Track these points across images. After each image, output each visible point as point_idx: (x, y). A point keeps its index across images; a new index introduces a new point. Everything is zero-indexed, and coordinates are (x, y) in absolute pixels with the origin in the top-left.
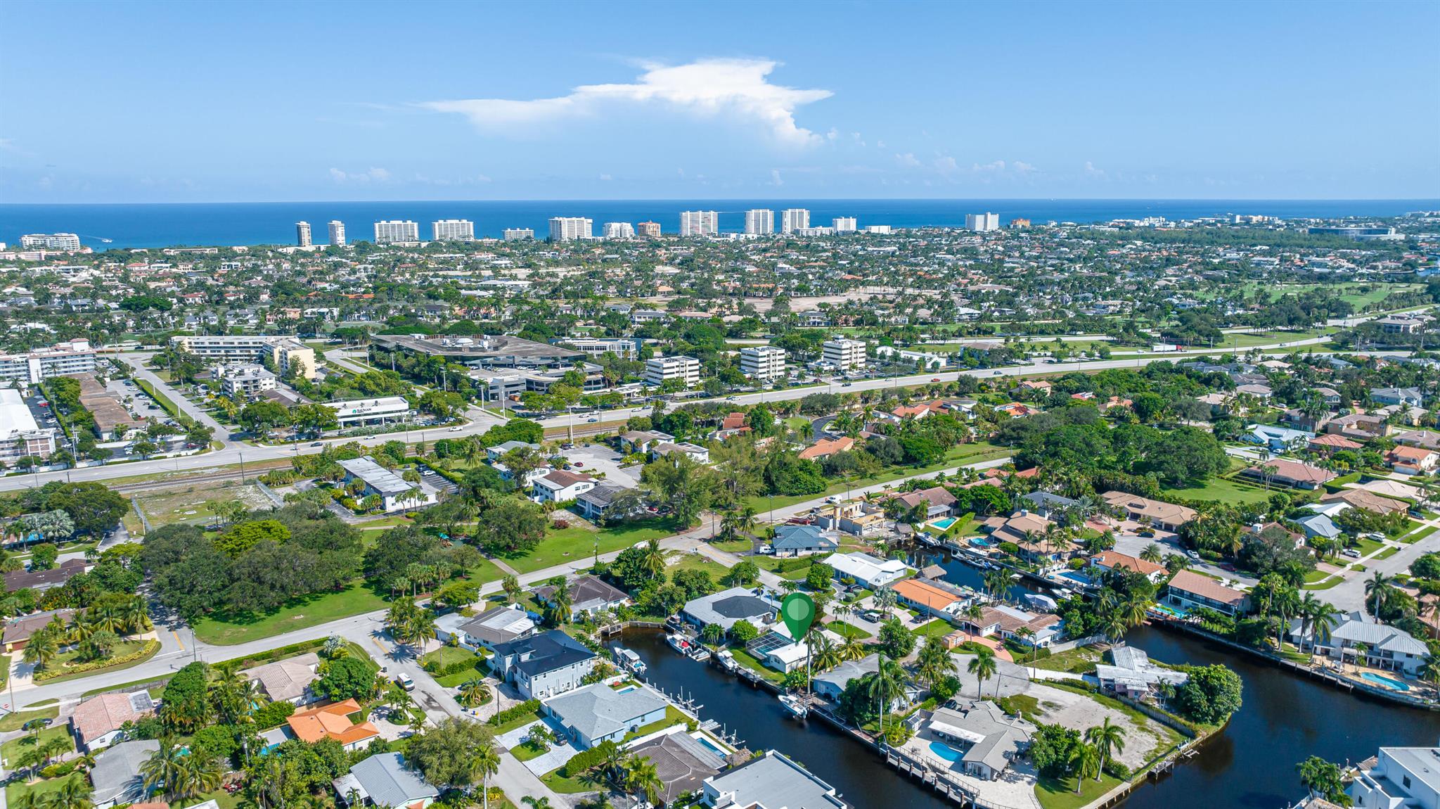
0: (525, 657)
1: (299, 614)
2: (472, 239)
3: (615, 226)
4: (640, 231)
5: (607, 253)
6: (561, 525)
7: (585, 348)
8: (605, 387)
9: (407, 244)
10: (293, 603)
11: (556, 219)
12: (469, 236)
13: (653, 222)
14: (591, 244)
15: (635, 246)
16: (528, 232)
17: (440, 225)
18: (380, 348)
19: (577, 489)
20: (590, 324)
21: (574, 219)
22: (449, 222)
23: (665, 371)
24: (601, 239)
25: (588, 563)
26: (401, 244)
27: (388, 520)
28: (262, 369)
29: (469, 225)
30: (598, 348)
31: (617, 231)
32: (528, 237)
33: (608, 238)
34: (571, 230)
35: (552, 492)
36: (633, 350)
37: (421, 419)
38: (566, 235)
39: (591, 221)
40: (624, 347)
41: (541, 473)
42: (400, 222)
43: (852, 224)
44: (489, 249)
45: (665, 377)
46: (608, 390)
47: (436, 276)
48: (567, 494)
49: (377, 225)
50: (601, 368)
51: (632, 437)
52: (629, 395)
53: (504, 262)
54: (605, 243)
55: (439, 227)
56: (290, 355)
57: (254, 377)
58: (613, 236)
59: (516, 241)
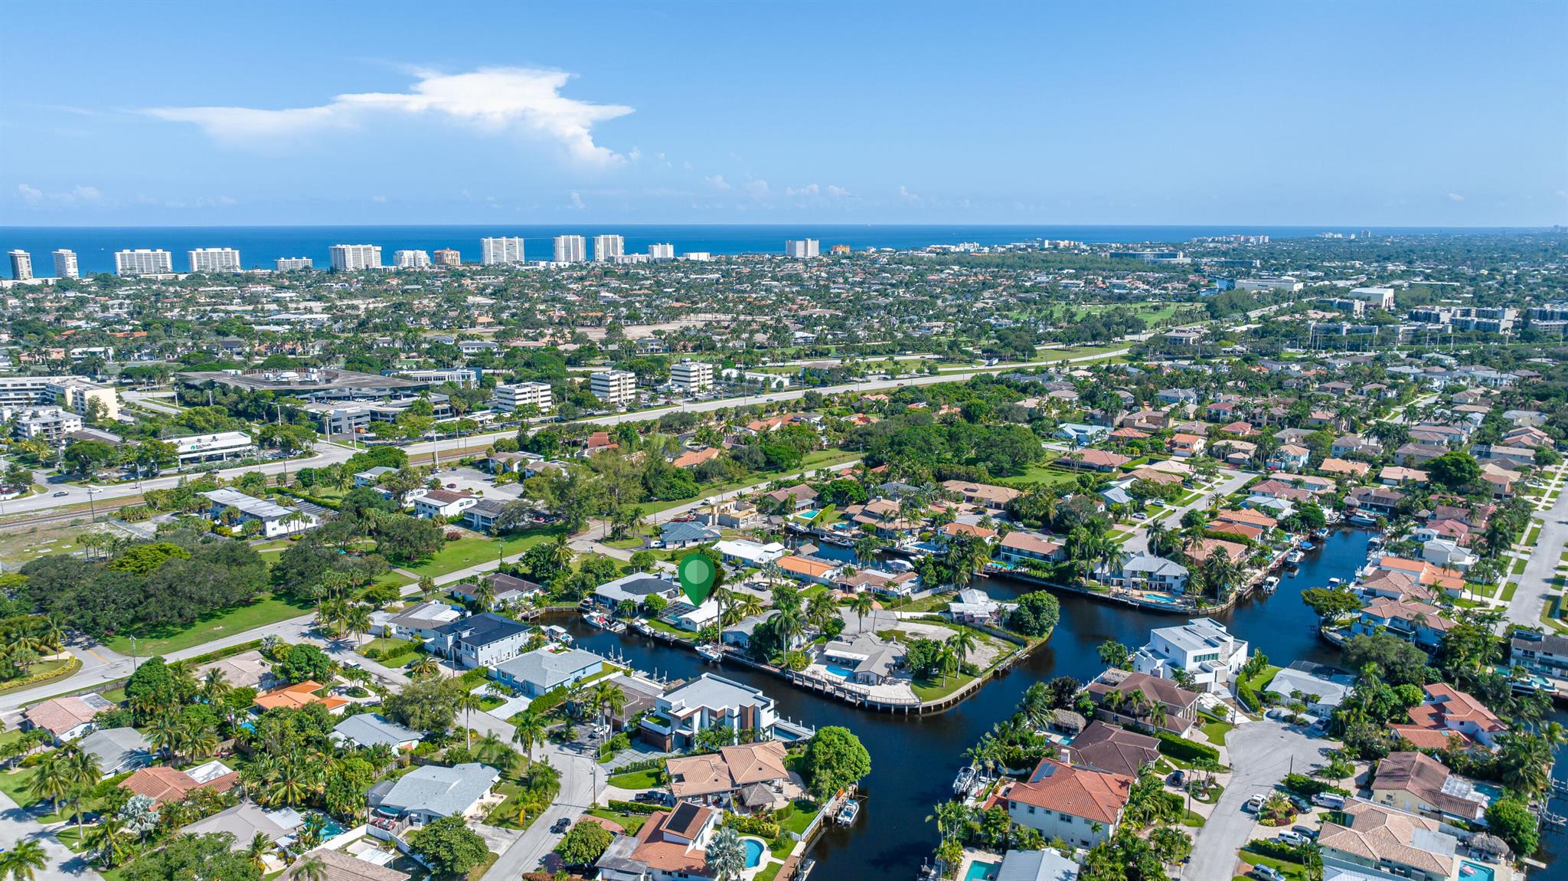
0: (466, 634)
1: (217, 626)
2: (239, 271)
3: (408, 254)
4: (437, 259)
5: (407, 284)
6: (454, 537)
7: (422, 379)
8: (453, 416)
9: (160, 277)
10: (206, 617)
11: (339, 246)
12: (234, 267)
13: (452, 249)
14: (384, 275)
15: (435, 276)
16: (306, 261)
17: (198, 255)
18: (189, 387)
19: (461, 505)
20: (414, 357)
21: (359, 246)
22: (210, 250)
23: (517, 397)
24: (393, 268)
25: (494, 565)
26: (153, 276)
27: (273, 544)
28: (60, 410)
29: (233, 254)
30: (436, 379)
31: (410, 260)
32: (306, 267)
33: (400, 268)
34: (357, 258)
35: (437, 509)
36: (473, 379)
37: (268, 453)
38: (350, 266)
39: (380, 248)
40: (463, 377)
41: (419, 493)
42: (148, 251)
43: (670, 251)
44: (263, 281)
45: (518, 403)
46: (458, 419)
47: (214, 311)
48: (452, 510)
49: (118, 254)
50: (447, 397)
51: (502, 458)
52: (482, 422)
53: (287, 295)
54: (398, 274)
55: (197, 256)
56: (88, 395)
57: (54, 419)
58: (406, 265)
59: (292, 271)
